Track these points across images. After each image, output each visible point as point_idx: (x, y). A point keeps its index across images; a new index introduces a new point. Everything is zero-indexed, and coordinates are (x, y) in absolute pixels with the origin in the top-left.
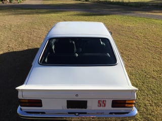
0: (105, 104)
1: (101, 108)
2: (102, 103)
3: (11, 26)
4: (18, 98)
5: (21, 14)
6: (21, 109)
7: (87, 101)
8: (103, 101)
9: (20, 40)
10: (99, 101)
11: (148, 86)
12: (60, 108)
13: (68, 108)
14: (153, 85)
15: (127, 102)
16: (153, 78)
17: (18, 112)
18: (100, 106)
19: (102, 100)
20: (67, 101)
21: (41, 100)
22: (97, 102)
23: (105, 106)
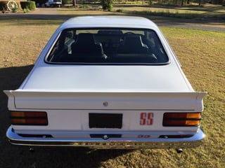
0: (152, 120)
1: (146, 127)
2: (146, 118)
3: (11, 38)
4: (7, 108)
5: (27, 24)
6: (13, 130)
7: (122, 115)
8: (149, 114)
9: (23, 53)
10: (142, 114)
11: (213, 111)
12: (78, 128)
13: (91, 127)
14: (221, 109)
15: (188, 117)
16: (220, 100)
17: (7, 136)
18: (144, 124)
19: (147, 112)
20: (90, 114)
21: (46, 113)
22: (139, 116)
23: (151, 123)
